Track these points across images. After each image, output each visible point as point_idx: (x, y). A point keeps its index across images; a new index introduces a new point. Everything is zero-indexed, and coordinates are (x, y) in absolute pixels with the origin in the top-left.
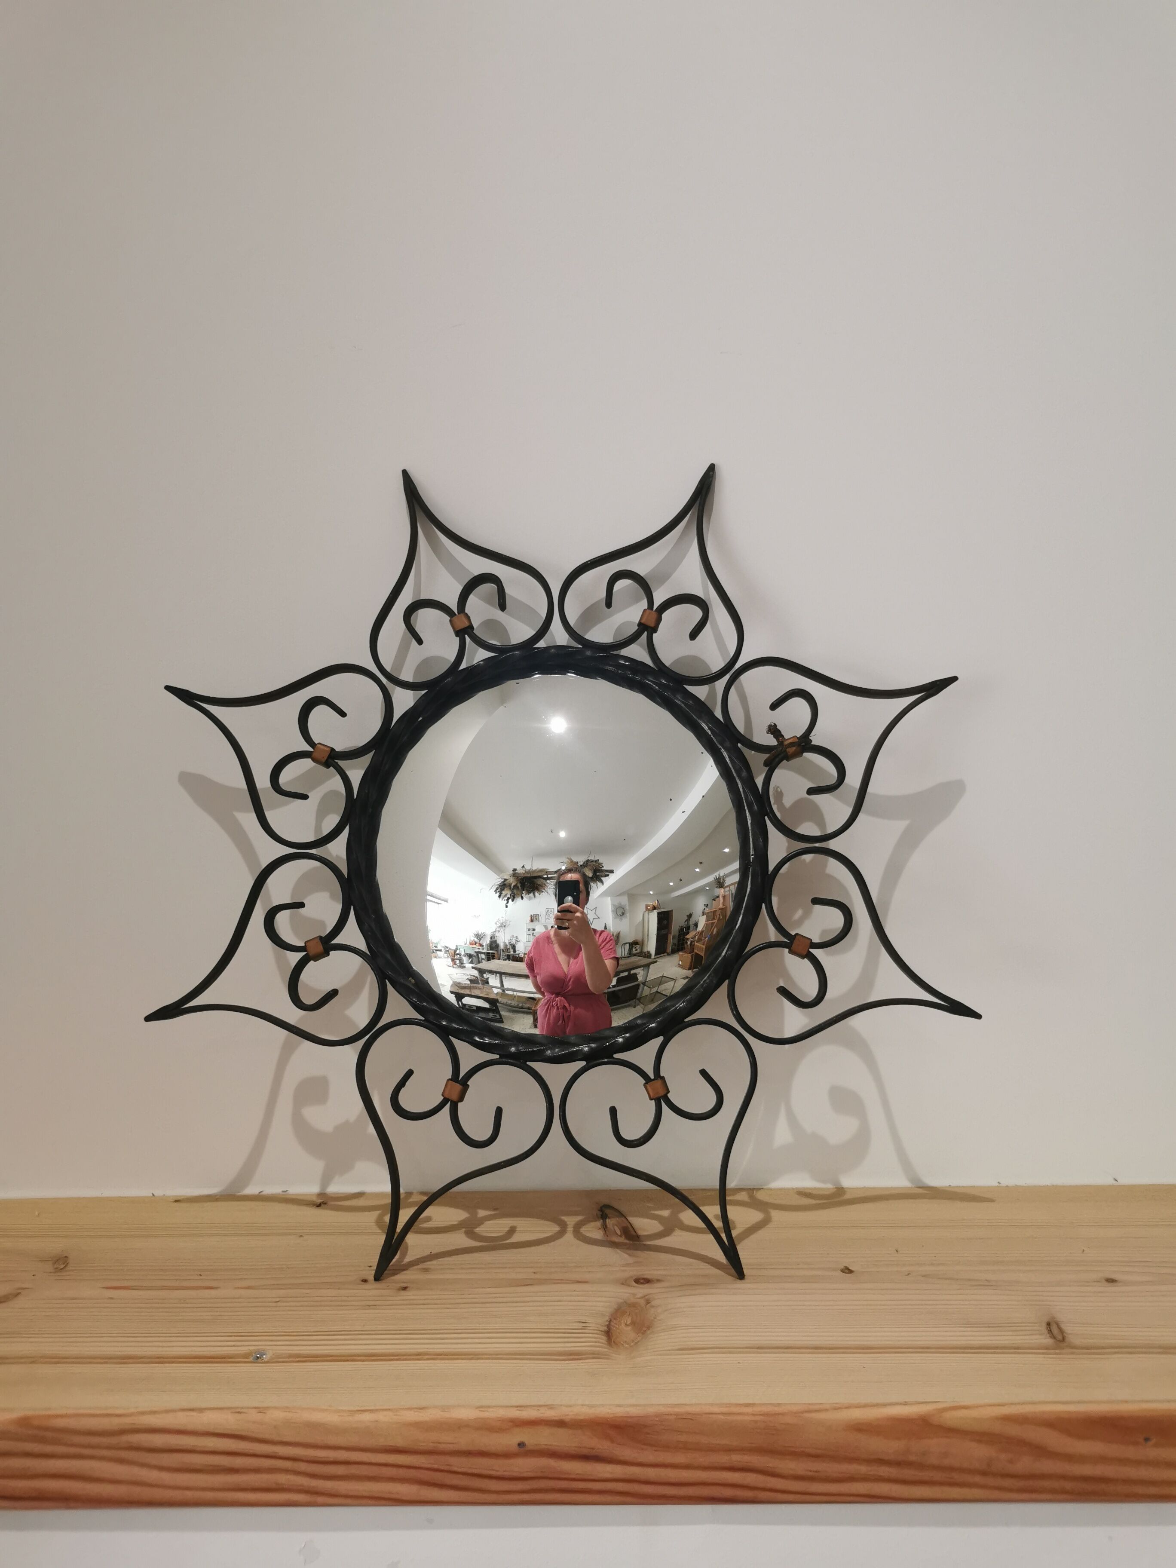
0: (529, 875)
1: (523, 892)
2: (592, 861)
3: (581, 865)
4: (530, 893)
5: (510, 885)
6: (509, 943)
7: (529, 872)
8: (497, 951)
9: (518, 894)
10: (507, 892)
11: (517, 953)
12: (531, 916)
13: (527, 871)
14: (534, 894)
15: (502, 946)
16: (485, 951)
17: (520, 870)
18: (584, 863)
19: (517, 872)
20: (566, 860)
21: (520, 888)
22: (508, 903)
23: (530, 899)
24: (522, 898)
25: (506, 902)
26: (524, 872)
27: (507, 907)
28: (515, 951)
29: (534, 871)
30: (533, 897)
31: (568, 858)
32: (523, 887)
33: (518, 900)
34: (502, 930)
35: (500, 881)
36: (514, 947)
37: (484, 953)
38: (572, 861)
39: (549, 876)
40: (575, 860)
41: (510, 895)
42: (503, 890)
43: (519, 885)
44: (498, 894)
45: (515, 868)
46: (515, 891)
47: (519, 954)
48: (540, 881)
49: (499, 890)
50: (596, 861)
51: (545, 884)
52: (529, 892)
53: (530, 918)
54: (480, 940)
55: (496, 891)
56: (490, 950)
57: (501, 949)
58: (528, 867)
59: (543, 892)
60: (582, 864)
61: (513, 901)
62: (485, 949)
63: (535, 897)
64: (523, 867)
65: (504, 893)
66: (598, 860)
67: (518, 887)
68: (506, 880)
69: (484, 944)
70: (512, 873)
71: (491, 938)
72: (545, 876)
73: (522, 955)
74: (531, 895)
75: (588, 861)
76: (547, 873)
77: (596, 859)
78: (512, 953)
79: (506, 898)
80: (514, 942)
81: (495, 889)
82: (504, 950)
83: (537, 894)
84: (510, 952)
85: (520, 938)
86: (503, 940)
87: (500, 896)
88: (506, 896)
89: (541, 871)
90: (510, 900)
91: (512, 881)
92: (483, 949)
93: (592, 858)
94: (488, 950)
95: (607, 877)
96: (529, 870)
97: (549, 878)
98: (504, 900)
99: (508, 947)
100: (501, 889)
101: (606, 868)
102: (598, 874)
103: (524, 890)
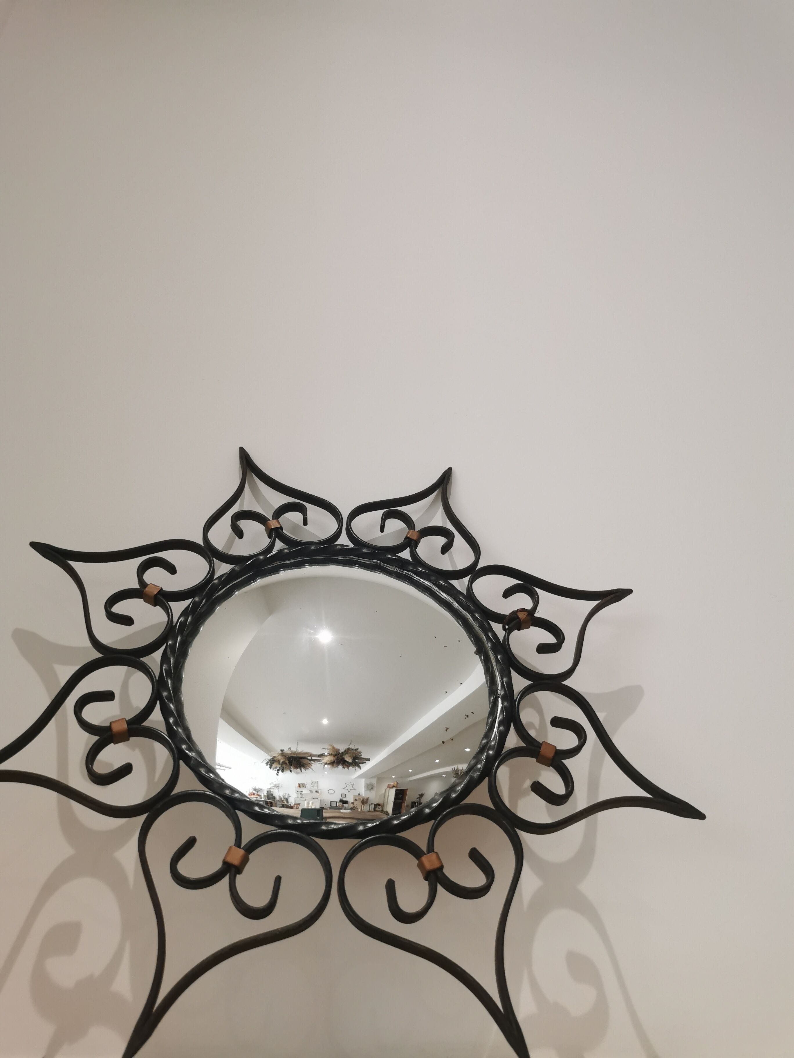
0: (295, 756)
1: (291, 767)
2: (353, 750)
3: (342, 753)
4: (298, 768)
5: (279, 761)
6: (283, 797)
7: (295, 753)
8: (274, 800)
9: (287, 768)
10: (277, 765)
11: (289, 803)
12: (299, 784)
13: (293, 752)
14: (301, 769)
15: (278, 798)
16: (263, 799)
17: (286, 750)
18: (345, 751)
19: (284, 752)
20: (328, 747)
21: (288, 763)
22: (278, 773)
23: (297, 773)
24: (291, 771)
25: (276, 772)
26: (291, 753)
28: (287, 802)
29: (300, 753)
30: (300, 772)
31: (331, 746)
32: (291, 764)
33: (287, 773)
34: (276, 788)
35: (270, 758)
36: (287, 800)
38: (334, 748)
40: (337, 747)
41: (280, 768)
42: (273, 763)
43: (287, 762)
44: (269, 766)
45: (282, 749)
46: (284, 766)
47: (290, 804)
48: (305, 761)
49: (269, 763)
50: (356, 750)
51: (310, 764)
52: (296, 768)
53: (298, 785)
54: (258, 792)
56: (268, 799)
57: (277, 800)
58: (294, 749)
59: (308, 769)
60: (343, 751)
61: (282, 772)
62: (263, 798)
63: (302, 772)
64: (290, 748)
65: (274, 766)
66: (358, 749)
67: (286, 764)
68: (275, 757)
69: (262, 795)
70: (280, 752)
71: (268, 792)
72: (309, 758)
73: (292, 805)
74: (298, 770)
75: (348, 749)
76: (311, 755)
77: (356, 748)
78: (286, 803)
79: (276, 770)
80: (286, 796)
81: (266, 762)
82: (280, 801)
83: (303, 770)
84: (284, 802)
85: (291, 795)
86: (277, 795)
87: (270, 767)
88: (276, 768)
89: (306, 753)
90: (280, 771)
92: (261, 798)
93: (352, 747)
94: (266, 799)
95: (364, 764)
96: (296, 752)
97: (312, 760)
98: (275, 770)
99: (283, 799)
100: (271, 763)
101: (364, 756)
102: (357, 761)
103: (291, 766)
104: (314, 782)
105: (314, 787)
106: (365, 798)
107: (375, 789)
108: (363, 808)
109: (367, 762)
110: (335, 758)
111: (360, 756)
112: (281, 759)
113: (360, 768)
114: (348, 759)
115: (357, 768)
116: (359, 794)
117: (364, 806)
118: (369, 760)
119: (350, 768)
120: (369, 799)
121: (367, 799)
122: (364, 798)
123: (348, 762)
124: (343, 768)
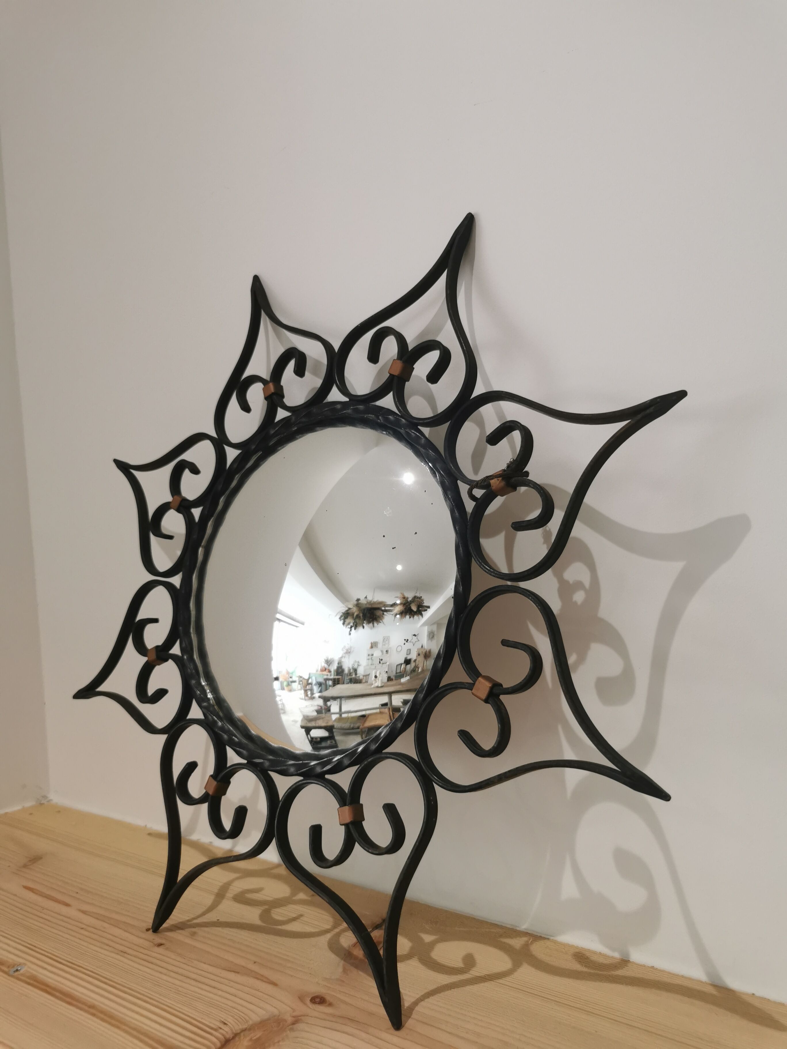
0: (371, 606)
2: (418, 597)
3: (410, 601)
5: (353, 614)
6: (352, 668)
7: (370, 603)
8: (342, 676)
9: (362, 622)
10: (350, 621)
11: (358, 675)
12: (372, 643)
13: (369, 601)
15: (346, 671)
16: (332, 677)
17: (363, 601)
18: (412, 599)
19: (360, 601)
20: (399, 595)
21: (362, 617)
22: (351, 630)
24: (363, 627)
25: (349, 630)
26: (366, 603)
27: (350, 634)
28: (356, 674)
29: (375, 603)
30: (373, 627)
31: (402, 594)
32: (365, 617)
33: (360, 629)
34: (347, 656)
35: (344, 609)
36: (355, 670)
37: (331, 679)
38: (404, 596)
39: (387, 608)
40: (406, 595)
41: (352, 624)
42: (347, 617)
43: (363, 614)
44: (342, 622)
45: (359, 598)
46: (357, 621)
47: (359, 677)
49: (343, 618)
52: (369, 622)
53: (370, 645)
54: (329, 666)
55: (340, 618)
56: (337, 675)
57: (345, 674)
58: (370, 598)
61: (355, 629)
62: (332, 675)
64: (366, 597)
65: (348, 621)
66: (421, 597)
67: (360, 617)
68: (350, 609)
69: (332, 670)
70: (355, 602)
71: (338, 664)
72: (383, 608)
73: (361, 677)
74: (371, 624)
75: (415, 597)
76: (385, 606)
78: (354, 676)
79: (350, 626)
80: (356, 666)
82: (348, 674)
83: (375, 624)
84: (352, 675)
85: (361, 663)
86: (347, 665)
87: (344, 624)
88: (349, 624)
89: (381, 603)
90: (353, 628)
91: (355, 611)
92: (331, 675)
93: (418, 595)
94: (334, 676)
95: (426, 612)
96: (371, 601)
97: (386, 611)
98: (348, 628)
99: (351, 671)
100: (345, 617)
101: (426, 604)
102: (420, 609)
103: (365, 620)
104: (386, 638)
105: (385, 645)
106: (428, 651)
107: (435, 637)
108: (425, 664)
109: (428, 609)
110: (404, 607)
111: (423, 604)
112: (356, 611)
113: (422, 615)
114: (414, 608)
115: (420, 616)
116: (422, 647)
117: (426, 661)
118: (429, 607)
119: (415, 617)
120: (432, 651)
121: (430, 652)
122: (426, 651)
123: (413, 611)
124: (410, 617)
